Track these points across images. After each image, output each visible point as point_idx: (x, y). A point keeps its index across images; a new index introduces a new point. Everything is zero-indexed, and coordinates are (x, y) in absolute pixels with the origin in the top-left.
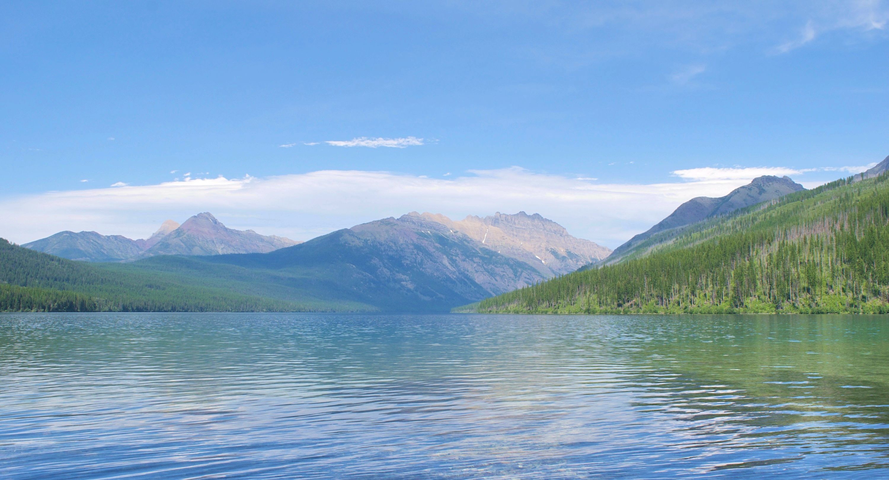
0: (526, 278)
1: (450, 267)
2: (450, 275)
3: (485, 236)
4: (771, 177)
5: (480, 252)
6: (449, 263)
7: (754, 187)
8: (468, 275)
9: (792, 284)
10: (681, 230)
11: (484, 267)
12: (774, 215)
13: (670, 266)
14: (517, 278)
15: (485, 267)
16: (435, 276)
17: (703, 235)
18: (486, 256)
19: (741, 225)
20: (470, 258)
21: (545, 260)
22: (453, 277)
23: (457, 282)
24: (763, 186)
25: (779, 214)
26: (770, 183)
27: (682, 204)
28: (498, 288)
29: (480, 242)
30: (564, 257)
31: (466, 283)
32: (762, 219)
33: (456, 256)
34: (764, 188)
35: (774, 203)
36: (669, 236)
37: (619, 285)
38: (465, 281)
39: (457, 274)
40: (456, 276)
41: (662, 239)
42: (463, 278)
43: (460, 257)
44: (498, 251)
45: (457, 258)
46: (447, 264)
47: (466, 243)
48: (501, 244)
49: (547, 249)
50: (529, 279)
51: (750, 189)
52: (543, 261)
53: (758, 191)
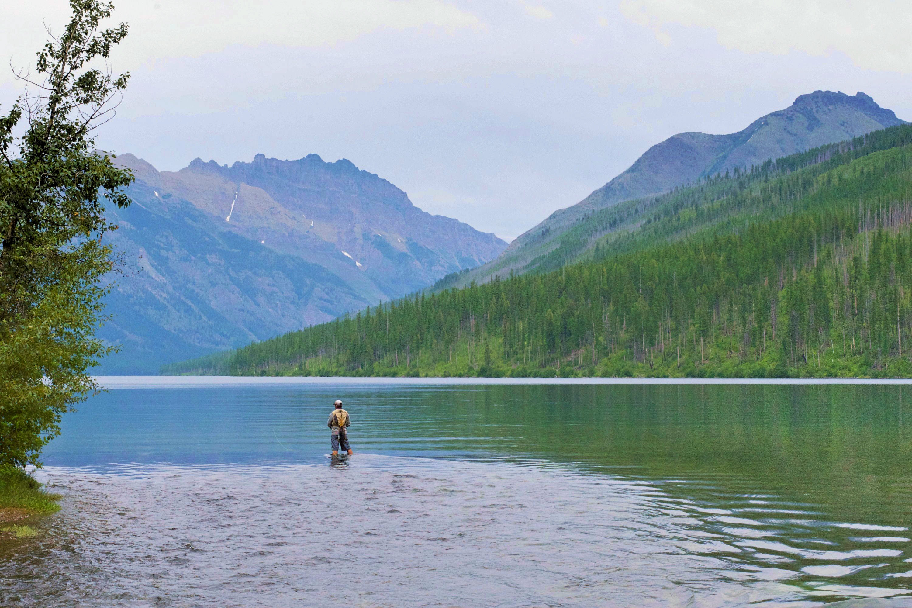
0: (321, 299)
1: (153, 274)
2: (153, 293)
3: (233, 205)
4: (833, 93)
5: (220, 242)
6: (153, 266)
7: (798, 114)
8: (193, 291)
9: (901, 318)
10: (654, 201)
11: (229, 274)
12: (846, 176)
13: (652, 278)
14: (303, 300)
15: (232, 274)
16: (119, 293)
17: (702, 213)
18: (233, 250)
19: (781, 194)
20: (199, 255)
21: (362, 260)
22: (161, 296)
23: (170, 307)
24: (817, 111)
25: (858, 173)
26: (831, 107)
27: (652, 145)
28: (261, 320)
29: (221, 219)
30: (402, 257)
31: (188, 310)
32: (823, 184)
33: (167, 250)
34: (818, 116)
35: (843, 151)
36: (629, 214)
37: (551, 319)
38: (187, 305)
39: (170, 288)
40: (168, 293)
41: (615, 220)
42: (182, 298)
43: (177, 252)
44: (261, 240)
45: (170, 254)
46: (148, 268)
47: (190, 222)
48: (266, 225)
49: (366, 237)
50: (328, 301)
51: (791, 119)
52: (358, 264)
53: (807, 123)
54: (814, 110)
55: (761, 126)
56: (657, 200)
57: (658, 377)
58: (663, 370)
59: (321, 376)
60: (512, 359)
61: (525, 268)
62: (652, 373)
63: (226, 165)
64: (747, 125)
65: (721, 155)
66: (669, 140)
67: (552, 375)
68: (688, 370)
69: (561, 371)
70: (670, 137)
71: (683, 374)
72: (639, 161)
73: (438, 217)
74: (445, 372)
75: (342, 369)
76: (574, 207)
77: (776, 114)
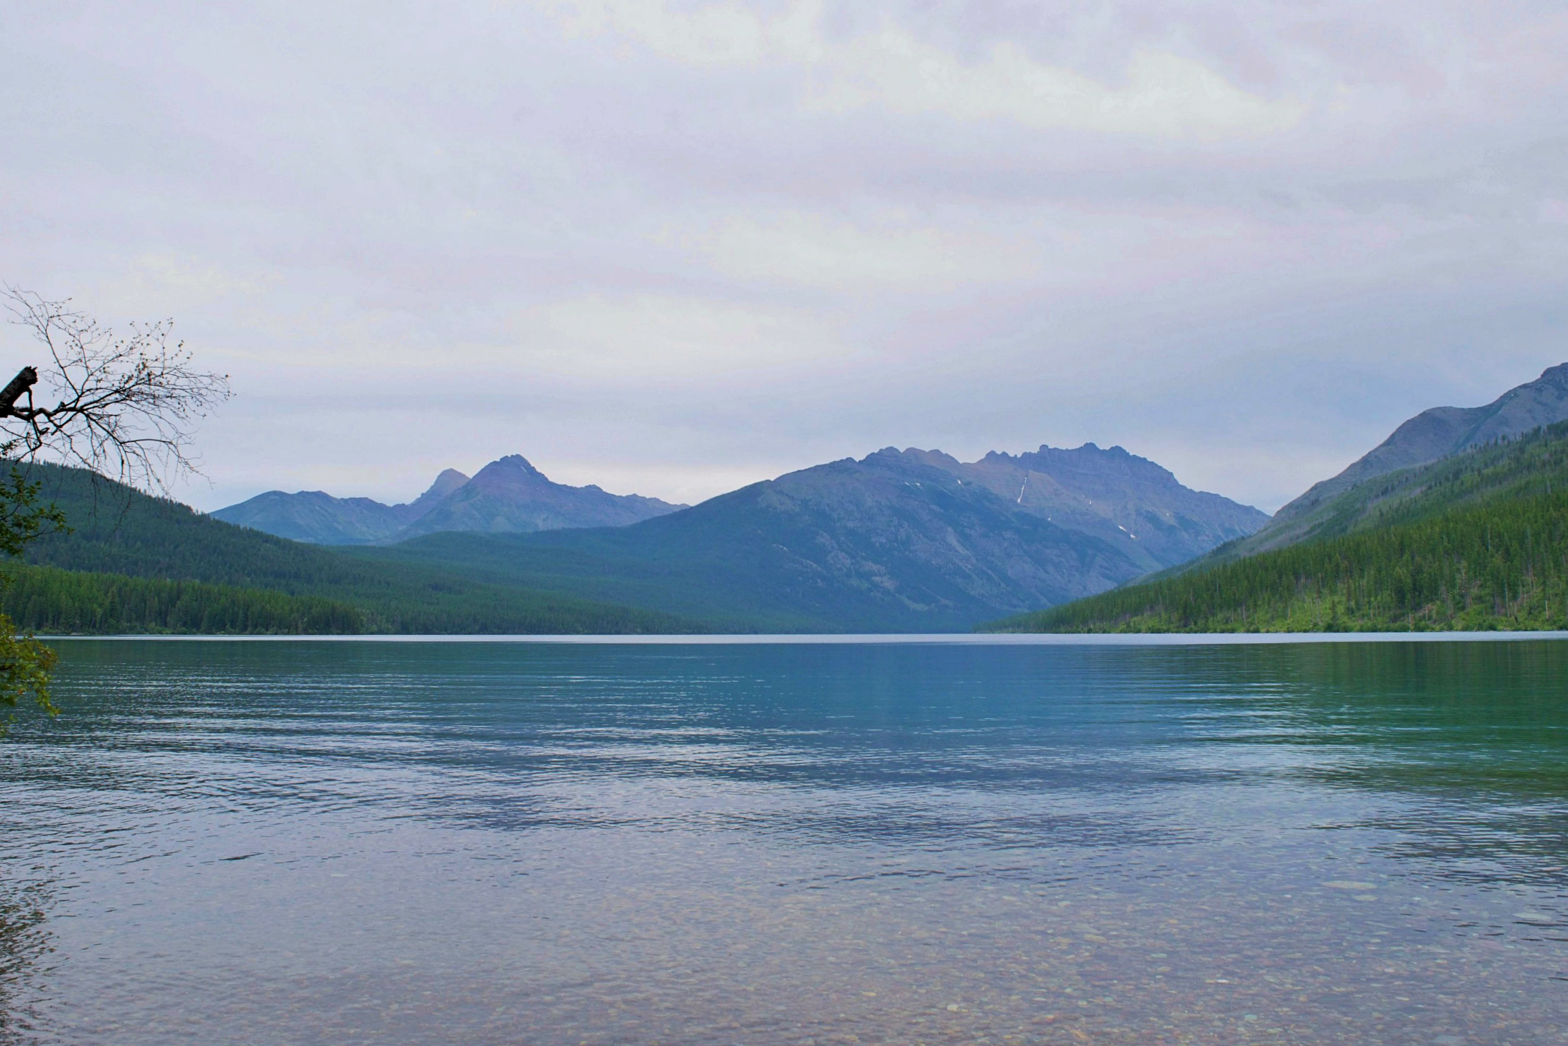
0: (1104, 568)
1: (960, 548)
2: (960, 564)
3: (1023, 489)
5: (1014, 520)
6: (959, 542)
7: (1547, 386)
8: (993, 562)
10: (1423, 469)
11: (1022, 548)
14: (1088, 570)
15: (1025, 547)
16: (932, 564)
18: (1025, 527)
20: (996, 532)
21: (1135, 533)
22: (966, 567)
23: (974, 576)
27: (1404, 420)
28: (1051, 586)
29: (1013, 501)
30: (1171, 528)
31: (990, 578)
33: (970, 528)
38: (989, 574)
39: (974, 561)
40: (972, 565)
41: (1387, 488)
42: (985, 568)
43: (978, 530)
44: (1047, 518)
45: (973, 532)
46: (955, 543)
47: (987, 504)
48: (1051, 505)
49: (1138, 513)
50: (1108, 569)
51: (1539, 390)
52: (1132, 536)
53: (1556, 394)
54: (1563, 381)
55: (1511, 398)
56: (1426, 468)
57: (1526, 630)
58: (1531, 623)
59: (1152, 633)
60: (1357, 615)
61: (1305, 534)
62: (1519, 627)
63: (1016, 456)
64: (1497, 398)
65: (1474, 426)
66: (1421, 415)
67: (1405, 629)
68: (1561, 623)
69: (1415, 625)
70: (1421, 412)
71: (1555, 627)
72: (1393, 436)
73: (1201, 492)
74: (1288, 628)
75: (1172, 626)
76: (1333, 479)
77: (1524, 386)
